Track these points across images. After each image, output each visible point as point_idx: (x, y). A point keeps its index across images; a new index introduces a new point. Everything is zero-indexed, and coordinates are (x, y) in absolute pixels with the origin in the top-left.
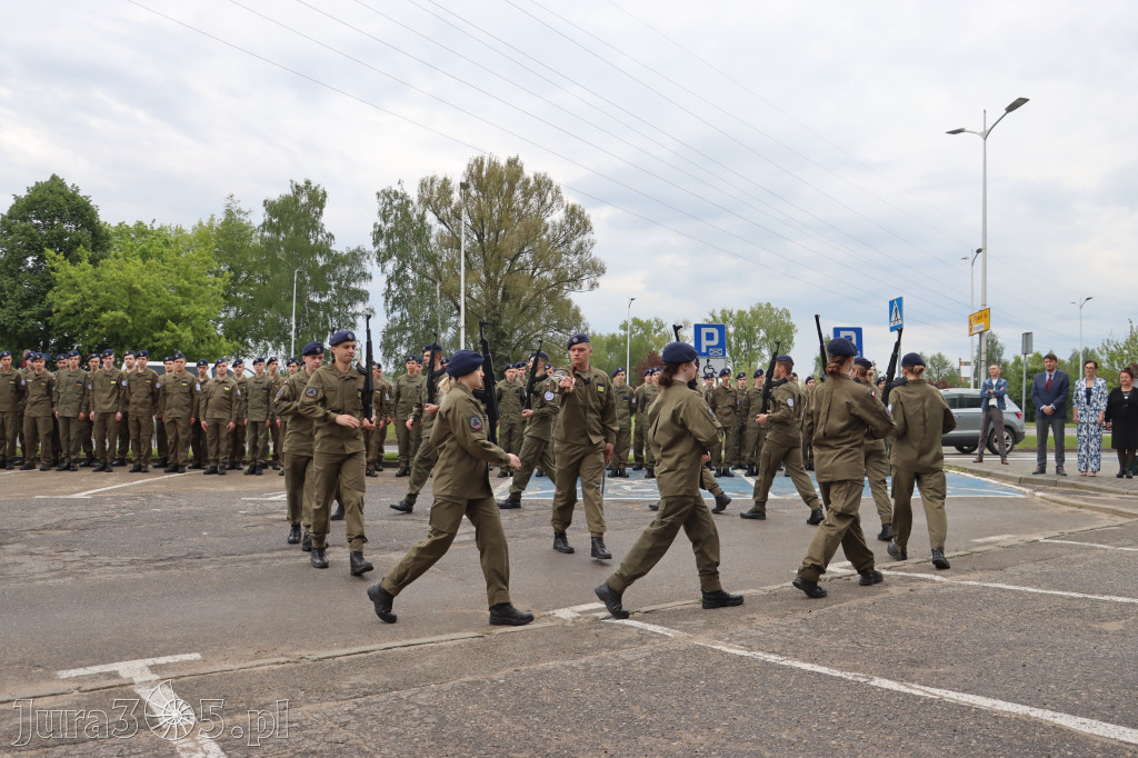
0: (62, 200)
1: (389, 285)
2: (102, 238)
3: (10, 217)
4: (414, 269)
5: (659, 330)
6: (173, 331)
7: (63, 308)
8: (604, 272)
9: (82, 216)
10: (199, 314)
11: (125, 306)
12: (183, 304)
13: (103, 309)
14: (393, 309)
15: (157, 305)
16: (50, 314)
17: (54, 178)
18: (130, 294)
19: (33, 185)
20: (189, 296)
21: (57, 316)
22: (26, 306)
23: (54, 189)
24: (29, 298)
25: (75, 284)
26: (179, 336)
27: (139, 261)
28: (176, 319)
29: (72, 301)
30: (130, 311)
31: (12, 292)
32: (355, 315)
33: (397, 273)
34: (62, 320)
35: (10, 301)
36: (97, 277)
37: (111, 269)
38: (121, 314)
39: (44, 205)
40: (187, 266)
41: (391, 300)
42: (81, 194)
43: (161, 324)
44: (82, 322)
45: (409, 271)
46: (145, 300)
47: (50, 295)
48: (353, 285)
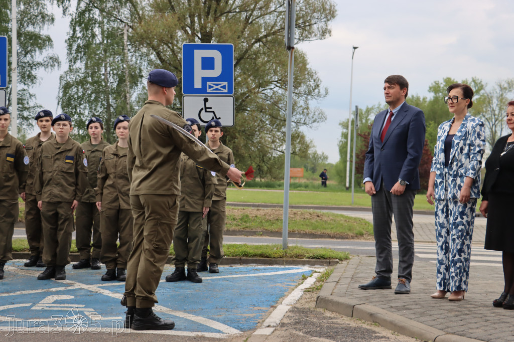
1: (74, 31)
4: (102, 11)
5: (478, 92)
8: (334, 17)
14: (76, 59)
32: (32, 66)
33: (82, 14)
41: (75, 47)
45: (96, 13)
48: (30, 29)
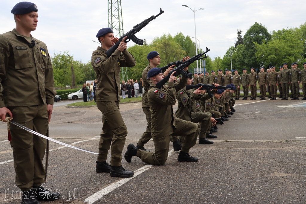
0: (257, 28)
2: (268, 36)
3: (246, 35)
6: (288, 58)
7: (258, 57)
9: (263, 31)
10: (296, 52)
11: (274, 53)
12: (291, 50)
13: (269, 55)
15: (284, 52)
16: (256, 59)
17: (256, 23)
18: (275, 50)
19: (251, 26)
20: (293, 48)
21: (258, 59)
22: (251, 57)
23: (256, 26)
24: (251, 55)
25: (261, 50)
26: (290, 60)
27: (278, 41)
28: (289, 55)
29: (260, 54)
30: (275, 55)
31: (247, 54)
34: (259, 59)
35: (247, 57)
36: (267, 47)
37: (270, 44)
38: (273, 56)
39: (253, 30)
40: (292, 39)
42: (262, 26)
43: (284, 57)
44: (264, 59)
46: (280, 51)
47: (255, 54)
